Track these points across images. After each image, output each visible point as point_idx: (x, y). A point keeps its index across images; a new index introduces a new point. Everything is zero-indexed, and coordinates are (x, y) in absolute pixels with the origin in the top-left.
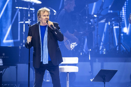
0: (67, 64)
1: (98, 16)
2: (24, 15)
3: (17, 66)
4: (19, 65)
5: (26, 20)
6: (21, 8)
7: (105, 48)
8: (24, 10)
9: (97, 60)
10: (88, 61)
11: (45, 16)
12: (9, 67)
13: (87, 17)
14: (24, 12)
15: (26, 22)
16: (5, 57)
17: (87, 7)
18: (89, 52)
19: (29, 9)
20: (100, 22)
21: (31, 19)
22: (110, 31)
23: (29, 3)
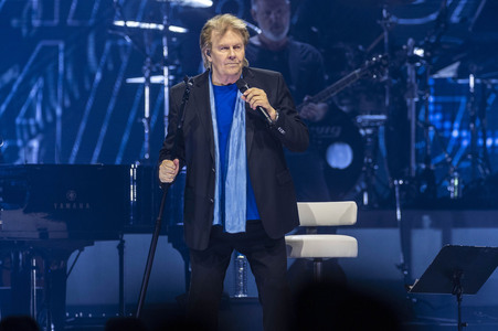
0: (315, 227)
1: (428, 55)
2: (145, 50)
3: (123, 242)
5: (154, 69)
9: (426, 219)
12: (93, 244)
14: (146, 40)
15: (155, 79)
16: (78, 205)
17: (388, 18)
18: (397, 189)
19: (166, 27)
20: (436, 76)
21: (172, 68)
22: (477, 109)
23: (164, 6)
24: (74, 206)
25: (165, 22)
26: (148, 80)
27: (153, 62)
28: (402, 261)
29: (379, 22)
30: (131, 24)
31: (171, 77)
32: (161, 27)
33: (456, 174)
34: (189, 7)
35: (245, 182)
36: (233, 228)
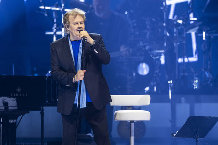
0: (130, 107)
1: (184, 23)
2: (55, 21)
3: (43, 110)
4: (46, 109)
5: (58, 29)
6: (49, 8)
7: (197, 78)
8: (54, 13)
9: (183, 99)
10: (167, 101)
11: (77, 23)
12: (29, 112)
13: (164, 24)
14: (54, 15)
15: (58, 33)
16: (22, 95)
18: (169, 85)
19: (64, 9)
22: (206, 48)
24: (20, 95)
26: (55, 33)
27: (58, 26)
30: (47, 8)
32: (61, 9)
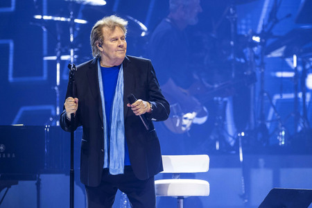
1: (263, 41)
2: (57, 37)
3: (39, 180)
5: (63, 51)
6: (50, 18)
8: (57, 25)
9: (261, 161)
11: (116, 39)
12: (17, 183)
13: (232, 43)
14: (57, 30)
15: (64, 58)
16: (6, 155)
17: (234, 14)
18: (240, 139)
19: (72, 20)
20: (269, 56)
21: (76, 50)
23: (70, 5)
25: (71, 17)
26: (59, 58)
27: (63, 46)
28: (244, 192)
29: (228, 17)
30: (46, 18)
31: (76, 57)
32: (69, 20)
33: (283, 128)
34: (89, 6)
35: (123, 138)
36: (115, 171)
